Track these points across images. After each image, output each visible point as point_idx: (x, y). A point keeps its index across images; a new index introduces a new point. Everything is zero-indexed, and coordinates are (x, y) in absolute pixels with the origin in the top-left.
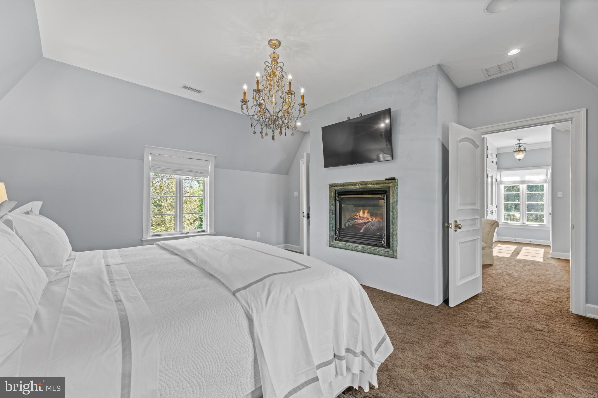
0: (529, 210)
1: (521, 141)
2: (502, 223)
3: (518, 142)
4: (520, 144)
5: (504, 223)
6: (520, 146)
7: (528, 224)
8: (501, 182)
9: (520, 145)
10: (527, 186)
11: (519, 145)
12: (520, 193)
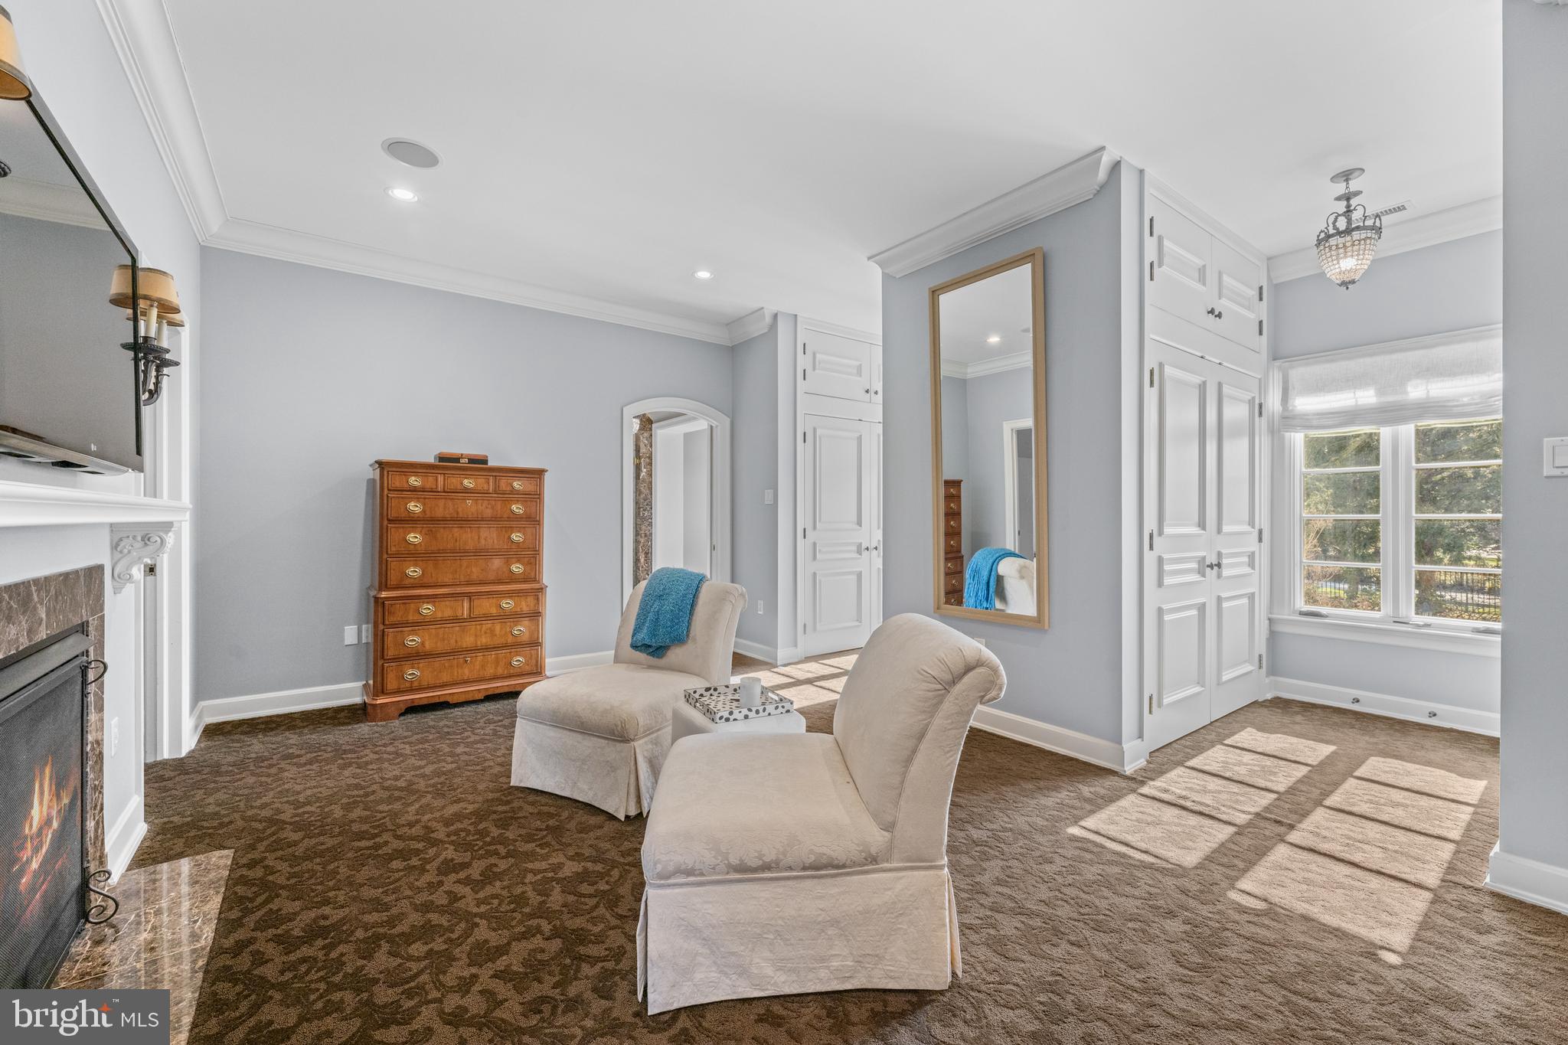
0: (1424, 551)
1: (1354, 185)
2: (1294, 612)
3: (1340, 188)
4: (1347, 197)
5: (1302, 614)
6: (1349, 211)
7: (1418, 626)
8: (1289, 420)
9: (1348, 206)
10: (1418, 432)
11: (1345, 203)
12: (1384, 467)
